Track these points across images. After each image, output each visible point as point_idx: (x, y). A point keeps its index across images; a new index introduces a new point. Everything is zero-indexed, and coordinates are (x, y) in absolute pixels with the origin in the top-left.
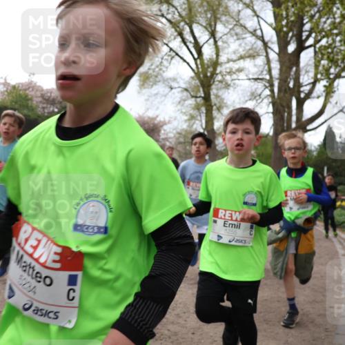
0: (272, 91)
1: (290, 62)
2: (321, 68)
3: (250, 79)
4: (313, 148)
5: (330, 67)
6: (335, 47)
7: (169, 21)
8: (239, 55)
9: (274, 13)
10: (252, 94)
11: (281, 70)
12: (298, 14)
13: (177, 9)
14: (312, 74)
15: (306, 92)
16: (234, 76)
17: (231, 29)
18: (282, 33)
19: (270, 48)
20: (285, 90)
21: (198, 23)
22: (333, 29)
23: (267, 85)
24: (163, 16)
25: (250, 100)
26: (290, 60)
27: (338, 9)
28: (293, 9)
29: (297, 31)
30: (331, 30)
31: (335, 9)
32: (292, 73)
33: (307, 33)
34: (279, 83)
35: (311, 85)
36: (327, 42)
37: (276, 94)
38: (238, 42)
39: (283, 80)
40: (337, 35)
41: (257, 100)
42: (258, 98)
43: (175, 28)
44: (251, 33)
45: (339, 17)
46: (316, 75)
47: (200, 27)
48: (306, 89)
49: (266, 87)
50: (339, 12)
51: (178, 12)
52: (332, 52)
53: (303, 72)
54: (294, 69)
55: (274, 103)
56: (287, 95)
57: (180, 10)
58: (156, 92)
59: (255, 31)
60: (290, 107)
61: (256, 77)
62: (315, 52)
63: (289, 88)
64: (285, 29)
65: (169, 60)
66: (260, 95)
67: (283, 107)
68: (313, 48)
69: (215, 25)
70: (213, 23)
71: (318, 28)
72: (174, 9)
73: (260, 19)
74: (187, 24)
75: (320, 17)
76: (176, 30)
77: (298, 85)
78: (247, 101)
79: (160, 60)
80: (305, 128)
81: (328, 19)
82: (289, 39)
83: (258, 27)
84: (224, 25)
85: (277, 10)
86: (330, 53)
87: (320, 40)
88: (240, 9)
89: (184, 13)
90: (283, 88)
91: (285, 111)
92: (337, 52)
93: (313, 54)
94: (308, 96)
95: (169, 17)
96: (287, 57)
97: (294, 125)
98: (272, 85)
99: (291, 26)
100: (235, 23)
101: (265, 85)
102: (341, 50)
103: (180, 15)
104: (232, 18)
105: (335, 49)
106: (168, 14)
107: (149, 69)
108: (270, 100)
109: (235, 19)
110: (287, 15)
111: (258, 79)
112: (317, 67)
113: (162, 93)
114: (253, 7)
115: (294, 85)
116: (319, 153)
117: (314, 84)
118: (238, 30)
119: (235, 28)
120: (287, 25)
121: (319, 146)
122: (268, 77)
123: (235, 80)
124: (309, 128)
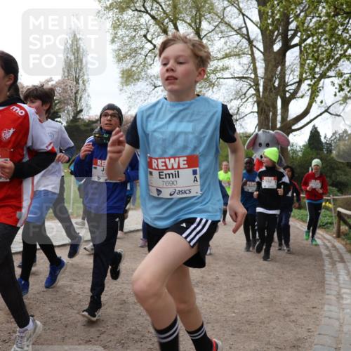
0: (257, 90)
1: (276, 61)
2: (306, 67)
3: (234, 78)
4: (298, 149)
5: (316, 66)
6: (320, 46)
7: (153, 17)
8: (224, 53)
9: (259, 11)
10: (237, 93)
11: (266, 69)
12: (283, 12)
13: (161, 6)
14: (297, 73)
15: (292, 91)
16: (219, 75)
17: (216, 27)
18: (268, 32)
19: (255, 47)
20: (271, 89)
21: (183, 20)
22: (319, 29)
23: (252, 84)
24: (147, 12)
25: (235, 99)
26: (275, 59)
27: (324, 7)
28: (278, 8)
29: (282, 29)
30: (316, 29)
31: (320, 8)
32: (278, 73)
33: (292, 32)
34: (264, 82)
35: (297, 85)
36: (312, 41)
37: (261, 94)
38: (223, 40)
39: (269, 80)
40: (322, 34)
41: (242, 100)
42: (243, 97)
43: (158, 25)
44: (236, 31)
45: (324, 16)
46: (301, 74)
47: (185, 24)
48: (291, 88)
49: (251, 86)
50: (324, 10)
51: (162, 8)
52: (317, 51)
53: (288, 72)
54: (279, 68)
55: (259, 103)
56: (271, 95)
57: (164, 6)
58: (139, 90)
59: (240, 29)
60: (275, 107)
61: (241, 75)
62: (301, 51)
63: (274, 86)
64: (270, 28)
65: (153, 57)
66: (245, 94)
67: (268, 106)
68: (298, 47)
69: (200, 22)
70: (198, 21)
71: (303, 26)
72: (158, 5)
73: (245, 18)
74: (172, 21)
75: (306, 16)
76: (160, 27)
77: (283, 84)
78: (232, 100)
79: (144, 57)
80: (290, 128)
81: (313, 17)
82: (274, 38)
83: (244, 25)
84: (209, 22)
85: (262, 8)
86: (315, 52)
87: (306, 40)
88: (225, 6)
89: (168, 10)
90: (269, 87)
91: (270, 111)
92: (321, 51)
93: (298, 53)
94: (293, 96)
95: (153, 13)
96: (273, 56)
97: (279, 125)
98: (257, 84)
99: (276, 24)
100: (220, 20)
101: (250, 85)
102: (326, 49)
103: (165, 12)
104: (217, 15)
105: (320, 48)
106: (152, 9)
107: (132, 66)
108: (255, 99)
109: (219, 17)
110: (273, 13)
111: (243, 78)
112: (302, 65)
113: (145, 91)
114: (238, 5)
115: (279, 84)
116: (304, 154)
117: (300, 83)
118: (223, 27)
119: (220, 26)
120: (272, 24)
121: (304, 146)
122: (253, 76)
123: (220, 78)
124: (294, 127)
